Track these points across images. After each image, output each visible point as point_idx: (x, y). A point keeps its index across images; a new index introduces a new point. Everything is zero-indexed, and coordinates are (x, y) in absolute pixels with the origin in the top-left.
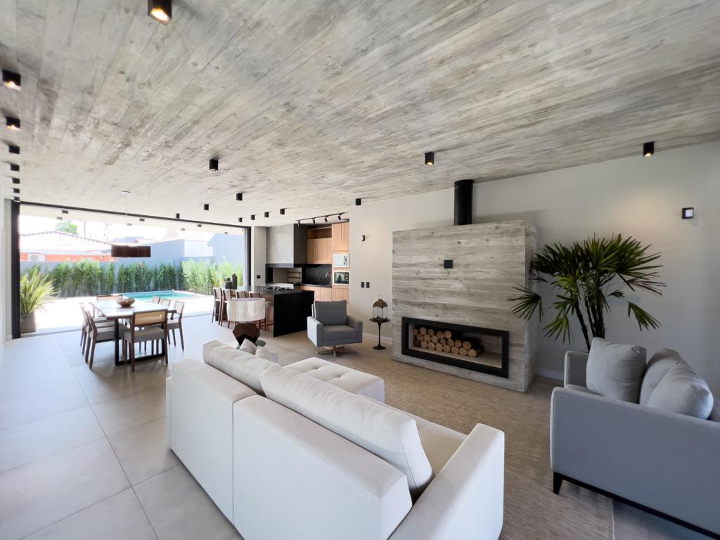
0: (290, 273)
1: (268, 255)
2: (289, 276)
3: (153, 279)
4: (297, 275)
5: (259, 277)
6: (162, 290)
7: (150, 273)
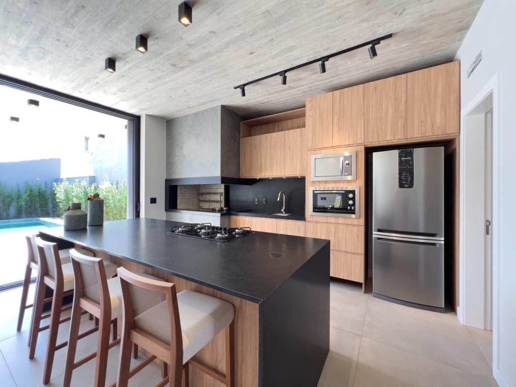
0: (202, 194)
1: (170, 164)
2: (202, 198)
3: (14, 204)
4: (217, 198)
5: (153, 201)
6: (28, 217)
7: (9, 196)
